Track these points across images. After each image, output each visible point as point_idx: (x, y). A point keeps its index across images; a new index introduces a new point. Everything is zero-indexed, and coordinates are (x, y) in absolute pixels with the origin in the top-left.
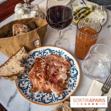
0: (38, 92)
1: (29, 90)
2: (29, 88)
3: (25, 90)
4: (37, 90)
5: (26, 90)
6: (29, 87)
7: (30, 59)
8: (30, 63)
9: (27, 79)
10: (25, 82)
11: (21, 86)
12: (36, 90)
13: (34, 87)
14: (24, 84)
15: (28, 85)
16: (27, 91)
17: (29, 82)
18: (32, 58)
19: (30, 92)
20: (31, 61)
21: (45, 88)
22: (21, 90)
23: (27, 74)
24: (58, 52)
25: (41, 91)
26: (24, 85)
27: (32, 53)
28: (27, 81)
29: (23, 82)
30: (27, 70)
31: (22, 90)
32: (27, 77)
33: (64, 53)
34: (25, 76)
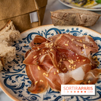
0: (46, 92)
1: (26, 90)
2: (27, 86)
3: (18, 91)
4: (42, 89)
5: (20, 90)
6: (26, 84)
7: (23, 44)
8: (23, 49)
9: (21, 73)
10: (17, 78)
11: (9, 84)
12: (40, 88)
13: (36, 82)
14: (15, 80)
15: (23, 82)
16: (22, 92)
17: (24, 78)
18: (27, 42)
19: (28, 92)
20: (25, 46)
21: (59, 81)
22: (10, 90)
23: (19, 65)
24: (71, 32)
25: (50, 90)
26: (15, 82)
27: (26, 36)
28: (22, 75)
29: (14, 78)
30: (19, 59)
31: (12, 89)
32: (20, 70)
33: (81, 31)
34: (17, 68)
